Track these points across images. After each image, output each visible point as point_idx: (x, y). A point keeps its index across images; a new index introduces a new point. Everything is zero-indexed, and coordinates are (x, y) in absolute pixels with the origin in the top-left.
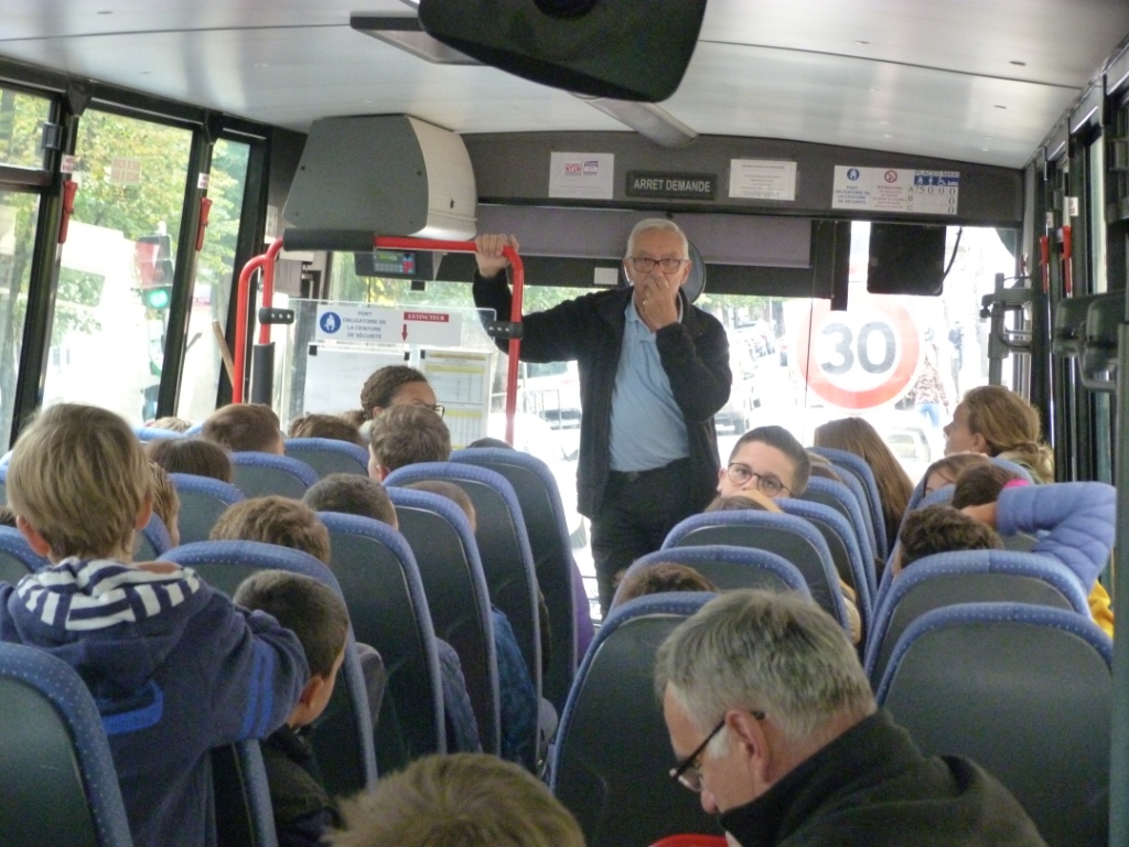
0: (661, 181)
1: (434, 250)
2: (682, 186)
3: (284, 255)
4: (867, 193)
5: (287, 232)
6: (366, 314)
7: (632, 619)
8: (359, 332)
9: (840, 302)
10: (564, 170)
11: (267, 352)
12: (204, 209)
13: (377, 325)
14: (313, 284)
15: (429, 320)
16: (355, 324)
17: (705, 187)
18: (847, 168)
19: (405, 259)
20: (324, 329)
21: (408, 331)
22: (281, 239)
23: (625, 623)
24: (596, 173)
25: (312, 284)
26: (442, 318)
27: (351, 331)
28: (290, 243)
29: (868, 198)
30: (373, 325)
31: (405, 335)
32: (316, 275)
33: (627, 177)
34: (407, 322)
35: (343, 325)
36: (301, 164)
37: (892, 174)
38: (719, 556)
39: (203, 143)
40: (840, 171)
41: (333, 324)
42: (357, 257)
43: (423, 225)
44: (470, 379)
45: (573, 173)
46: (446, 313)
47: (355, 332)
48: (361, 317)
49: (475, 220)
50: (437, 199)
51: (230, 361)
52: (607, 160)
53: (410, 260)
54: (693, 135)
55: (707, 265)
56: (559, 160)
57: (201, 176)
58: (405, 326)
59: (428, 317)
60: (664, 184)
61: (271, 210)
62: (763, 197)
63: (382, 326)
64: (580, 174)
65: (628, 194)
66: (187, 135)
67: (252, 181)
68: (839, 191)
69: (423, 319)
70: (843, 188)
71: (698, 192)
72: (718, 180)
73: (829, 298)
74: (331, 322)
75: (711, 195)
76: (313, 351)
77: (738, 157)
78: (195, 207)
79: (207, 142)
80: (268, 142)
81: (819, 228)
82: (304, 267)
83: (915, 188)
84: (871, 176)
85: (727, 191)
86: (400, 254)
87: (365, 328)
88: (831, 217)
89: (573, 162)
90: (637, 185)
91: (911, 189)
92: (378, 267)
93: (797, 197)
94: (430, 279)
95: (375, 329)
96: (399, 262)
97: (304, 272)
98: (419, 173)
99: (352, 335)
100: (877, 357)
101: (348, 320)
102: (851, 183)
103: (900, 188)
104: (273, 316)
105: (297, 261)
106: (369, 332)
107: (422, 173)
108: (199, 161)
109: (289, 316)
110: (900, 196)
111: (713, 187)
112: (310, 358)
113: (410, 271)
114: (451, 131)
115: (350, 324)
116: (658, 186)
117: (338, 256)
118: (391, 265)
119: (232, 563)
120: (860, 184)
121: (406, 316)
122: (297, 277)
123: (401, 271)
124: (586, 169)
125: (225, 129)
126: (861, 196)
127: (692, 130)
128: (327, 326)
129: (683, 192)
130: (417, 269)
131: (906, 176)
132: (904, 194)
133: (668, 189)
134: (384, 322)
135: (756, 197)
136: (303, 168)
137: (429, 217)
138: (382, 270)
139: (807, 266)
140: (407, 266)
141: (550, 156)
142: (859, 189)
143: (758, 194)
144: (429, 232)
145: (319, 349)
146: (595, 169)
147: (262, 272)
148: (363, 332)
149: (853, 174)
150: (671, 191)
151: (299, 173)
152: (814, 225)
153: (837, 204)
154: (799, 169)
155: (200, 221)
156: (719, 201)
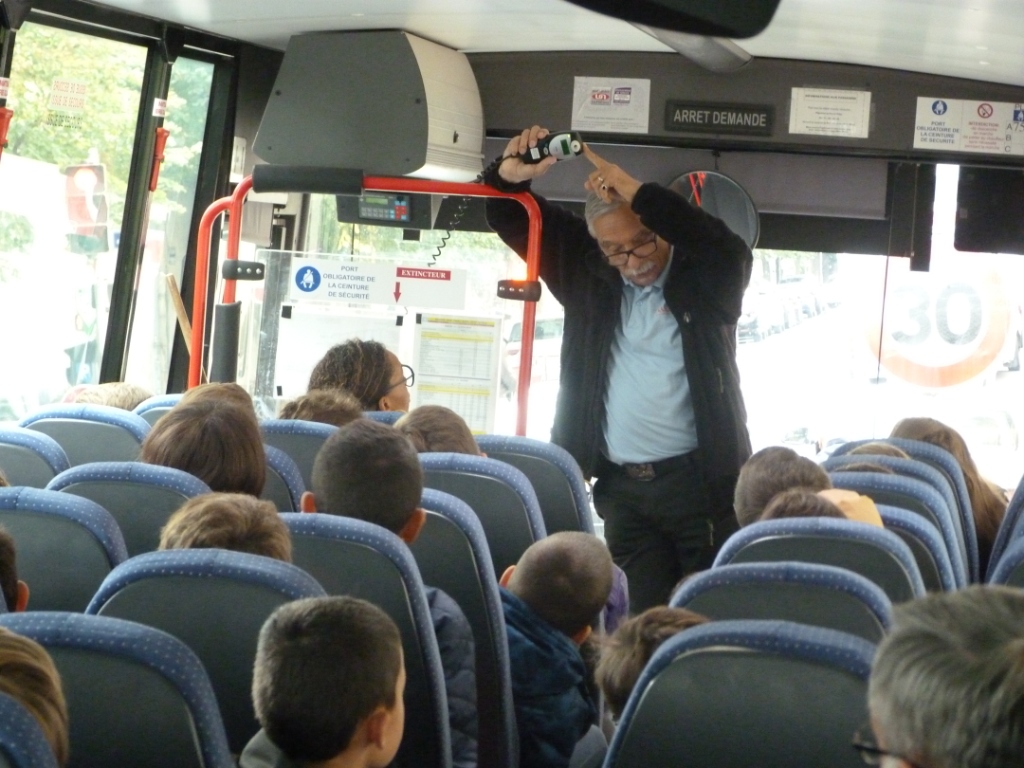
0: (707, 113)
1: (432, 193)
2: (732, 119)
3: (253, 196)
4: (957, 131)
5: (258, 169)
6: (352, 269)
7: (689, 653)
8: (342, 290)
9: (921, 262)
10: (590, 99)
11: (232, 313)
12: (160, 140)
13: (365, 283)
14: (286, 232)
15: (427, 277)
16: (337, 282)
17: (760, 120)
18: (931, 101)
19: (397, 203)
20: (301, 287)
21: (401, 291)
22: (250, 177)
23: (680, 657)
24: (628, 102)
25: (284, 230)
26: (443, 275)
27: (333, 290)
28: (262, 183)
29: (957, 136)
30: (359, 283)
31: (397, 295)
32: (289, 220)
33: (664, 107)
34: (400, 279)
35: (324, 281)
36: (277, 87)
37: (987, 107)
38: (788, 574)
39: (161, 62)
40: (924, 104)
41: (311, 280)
42: (339, 200)
43: (420, 163)
44: (476, 349)
45: (601, 102)
46: (446, 268)
47: (337, 290)
48: (344, 273)
49: (483, 156)
50: (438, 132)
51: (188, 323)
52: (642, 87)
53: (404, 203)
54: (747, 58)
55: (761, 215)
56: (585, 86)
57: (157, 101)
58: (398, 285)
59: (426, 274)
60: (710, 117)
61: (238, 143)
62: (830, 133)
63: (370, 284)
64: (608, 104)
65: (667, 128)
66: (142, 53)
67: (215, 108)
68: (922, 128)
69: (420, 277)
70: (928, 124)
71: (751, 127)
72: (776, 112)
73: (908, 256)
74: (308, 278)
75: (767, 131)
76: (287, 312)
77: (799, 85)
78: (148, 138)
79: (166, 61)
80: (237, 59)
81: (897, 171)
82: (276, 212)
83: (1014, 126)
84: (962, 110)
85: (786, 127)
86: (391, 197)
87: (350, 286)
88: (912, 158)
89: (601, 89)
90: (677, 117)
91: (1010, 126)
92: (365, 212)
93: (871, 133)
94: (427, 227)
95: (362, 287)
96: (390, 206)
97: (275, 217)
98: (418, 101)
99: (334, 294)
100: (959, 327)
101: (330, 276)
102: (937, 118)
103: (997, 125)
104: (239, 270)
105: (267, 204)
106: (354, 291)
107: (420, 100)
108: (154, 84)
109: (258, 271)
110: (995, 134)
111: (769, 121)
112: (282, 321)
113: (404, 218)
114: (455, 49)
115: (332, 281)
116: (703, 119)
117: (316, 199)
118: (381, 211)
119: (205, 576)
120: (948, 120)
121: (400, 272)
122: (267, 223)
123: (392, 217)
124: (617, 97)
125: (185, 46)
126: (949, 134)
127: (747, 53)
128: (304, 283)
129: (734, 126)
130: (412, 215)
131: (1003, 110)
132: (1001, 133)
133: (714, 122)
134: (372, 279)
135: (821, 133)
136: (278, 93)
137: (428, 153)
138: (370, 215)
139: (881, 218)
140: (399, 211)
141: (572, 81)
142: (947, 126)
143: (823, 129)
144: (429, 171)
145: (293, 311)
146: (627, 98)
147: (227, 216)
148: (348, 291)
149: (940, 107)
150: (719, 124)
151: (272, 100)
152: (891, 168)
153: (919, 144)
154: (874, 100)
155: (155, 156)
156: (775, 139)
